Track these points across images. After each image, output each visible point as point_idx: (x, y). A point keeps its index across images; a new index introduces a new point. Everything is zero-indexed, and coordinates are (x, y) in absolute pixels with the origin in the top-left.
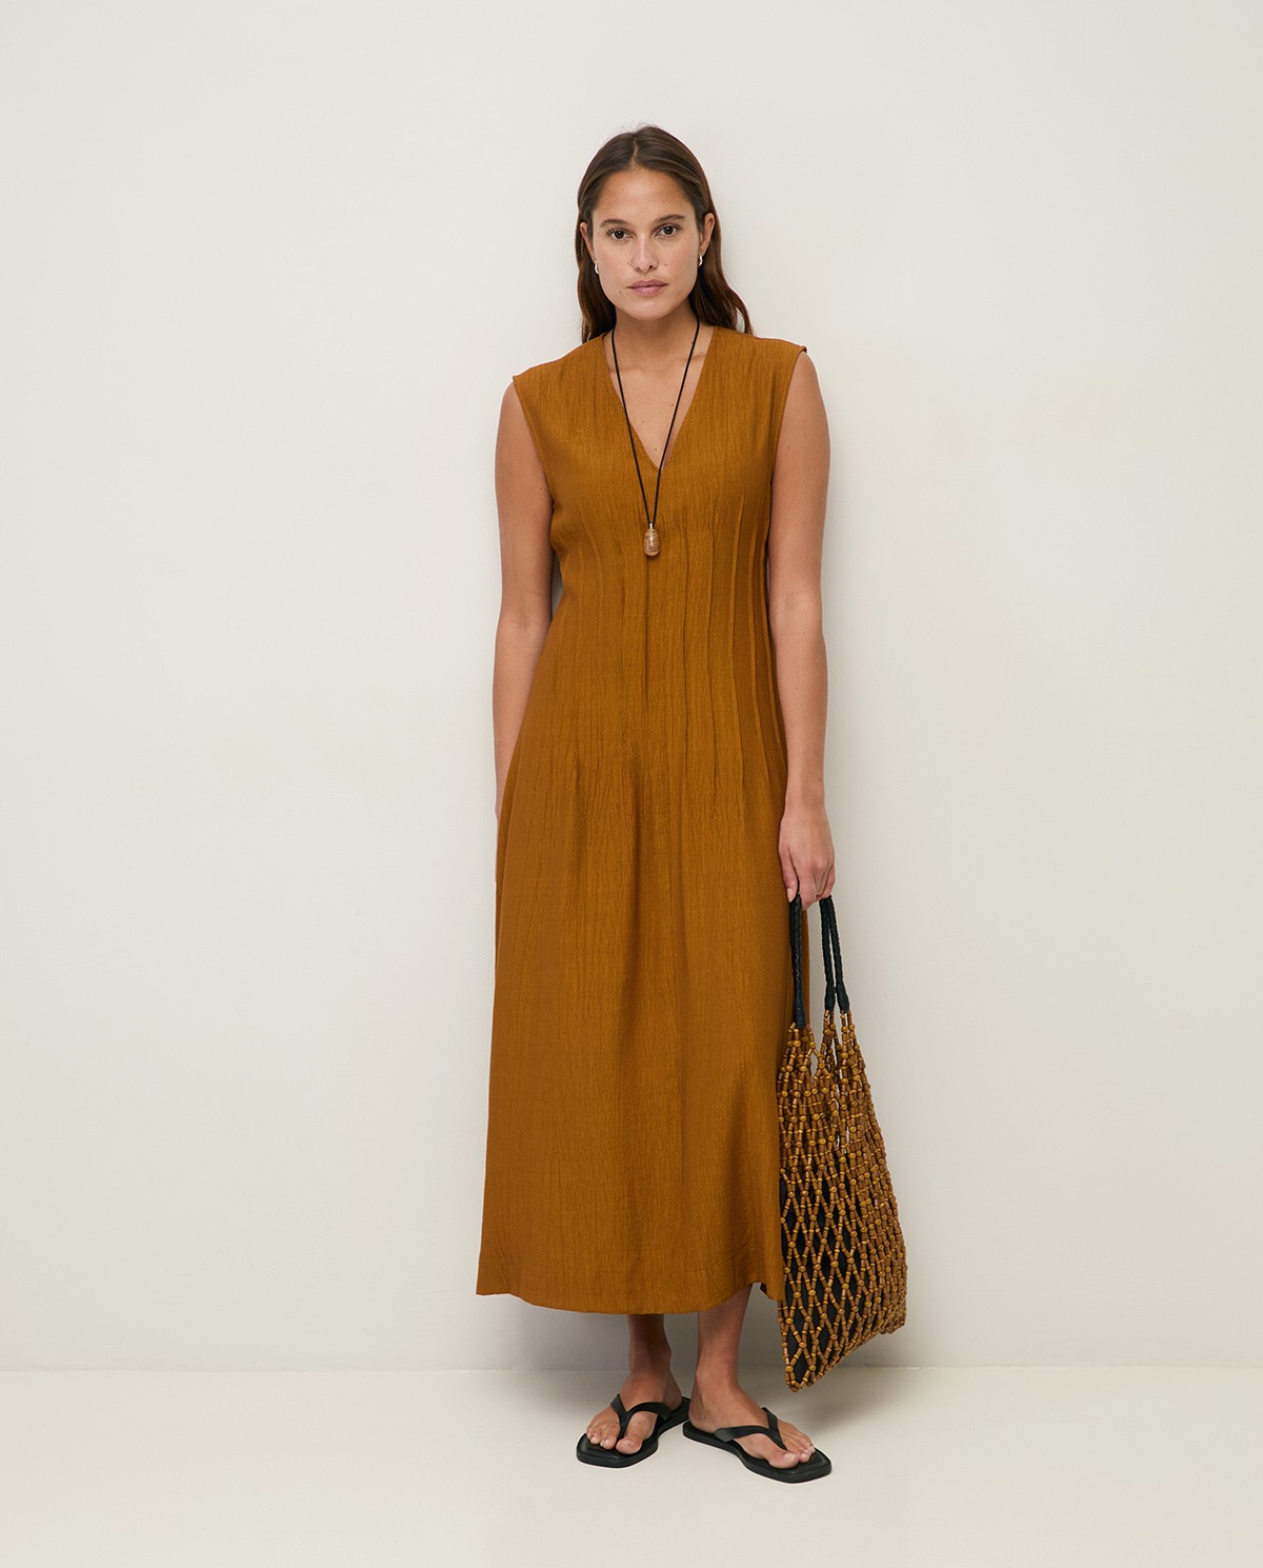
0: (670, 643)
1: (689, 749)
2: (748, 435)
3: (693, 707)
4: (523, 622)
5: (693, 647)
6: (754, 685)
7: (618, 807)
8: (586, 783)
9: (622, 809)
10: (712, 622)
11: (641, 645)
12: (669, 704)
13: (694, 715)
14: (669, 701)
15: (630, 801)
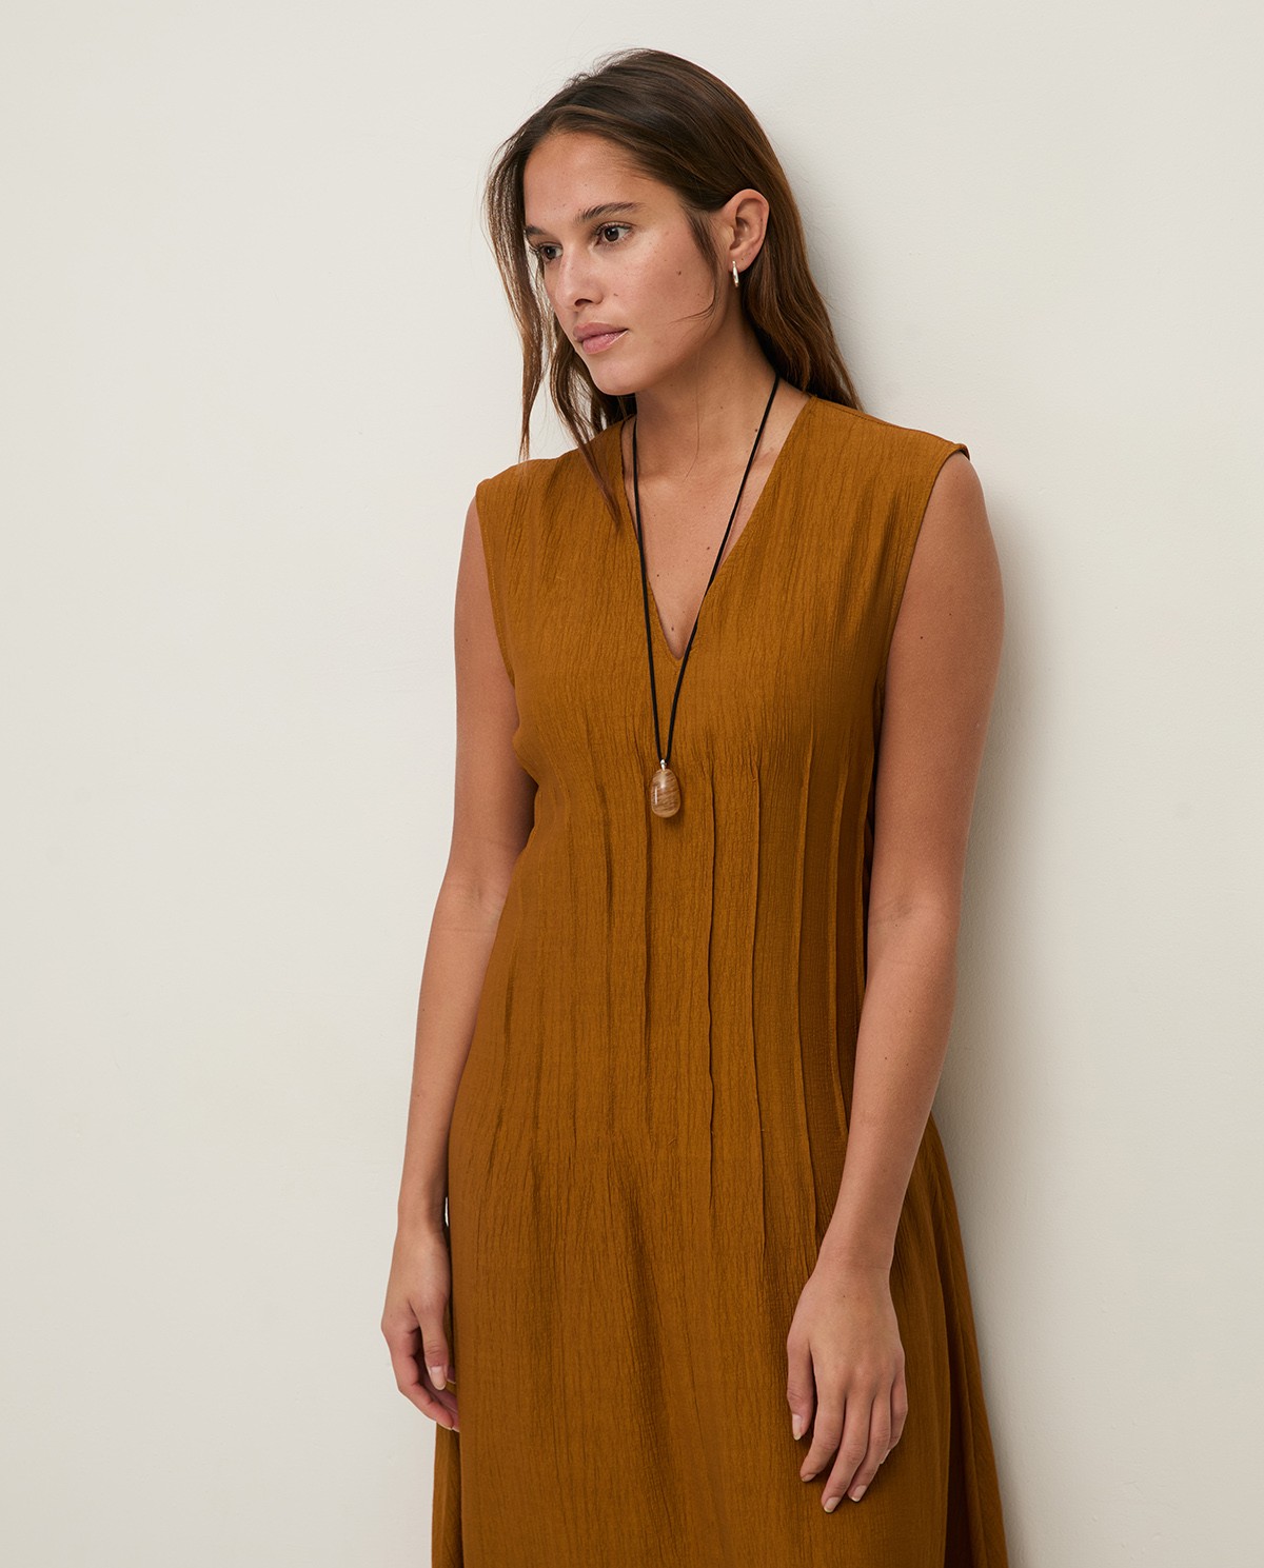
0: (689, 964)
1: (717, 1154)
2: (831, 609)
3: (725, 1080)
4: (476, 891)
5: (727, 973)
6: (834, 1045)
7: (605, 1240)
8: (553, 1191)
9: (610, 1244)
10: (761, 933)
11: (640, 963)
12: (683, 1070)
13: (725, 1095)
14: (683, 1063)
15: (621, 1232)
